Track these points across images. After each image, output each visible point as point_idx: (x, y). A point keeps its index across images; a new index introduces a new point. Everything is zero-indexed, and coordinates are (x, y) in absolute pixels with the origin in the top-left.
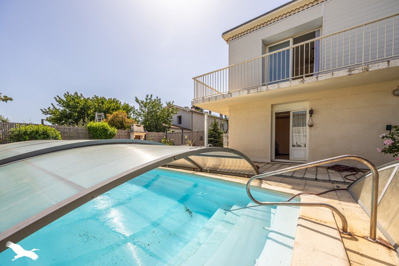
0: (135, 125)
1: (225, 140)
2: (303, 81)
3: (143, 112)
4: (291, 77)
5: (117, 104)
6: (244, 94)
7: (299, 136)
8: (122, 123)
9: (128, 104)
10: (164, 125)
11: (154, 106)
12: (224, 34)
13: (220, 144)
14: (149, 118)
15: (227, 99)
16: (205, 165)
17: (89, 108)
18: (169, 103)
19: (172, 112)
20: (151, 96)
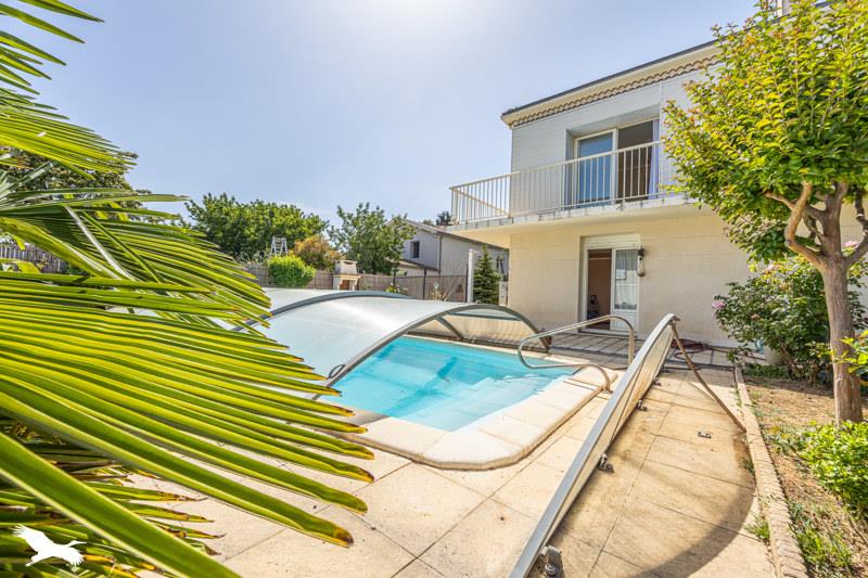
0: (342, 262)
1: (502, 292)
2: (621, 208)
3: (350, 234)
4: (613, 197)
5: (297, 215)
6: (534, 220)
7: (626, 288)
8: (320, 258)
9: (317, 217)
10: (387, 259)
11: (371, 224)
12: (504, 114)
13: (494, 300)
14: (361, 245)
15: (506, 226)
16: (467, 331)
17: (245, 224)
18: (399, 218)
19: (404, 236)
20: (367, 205)
